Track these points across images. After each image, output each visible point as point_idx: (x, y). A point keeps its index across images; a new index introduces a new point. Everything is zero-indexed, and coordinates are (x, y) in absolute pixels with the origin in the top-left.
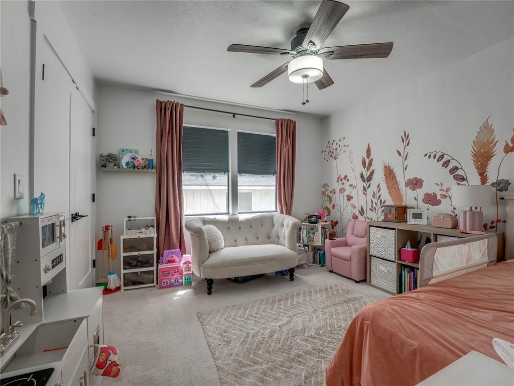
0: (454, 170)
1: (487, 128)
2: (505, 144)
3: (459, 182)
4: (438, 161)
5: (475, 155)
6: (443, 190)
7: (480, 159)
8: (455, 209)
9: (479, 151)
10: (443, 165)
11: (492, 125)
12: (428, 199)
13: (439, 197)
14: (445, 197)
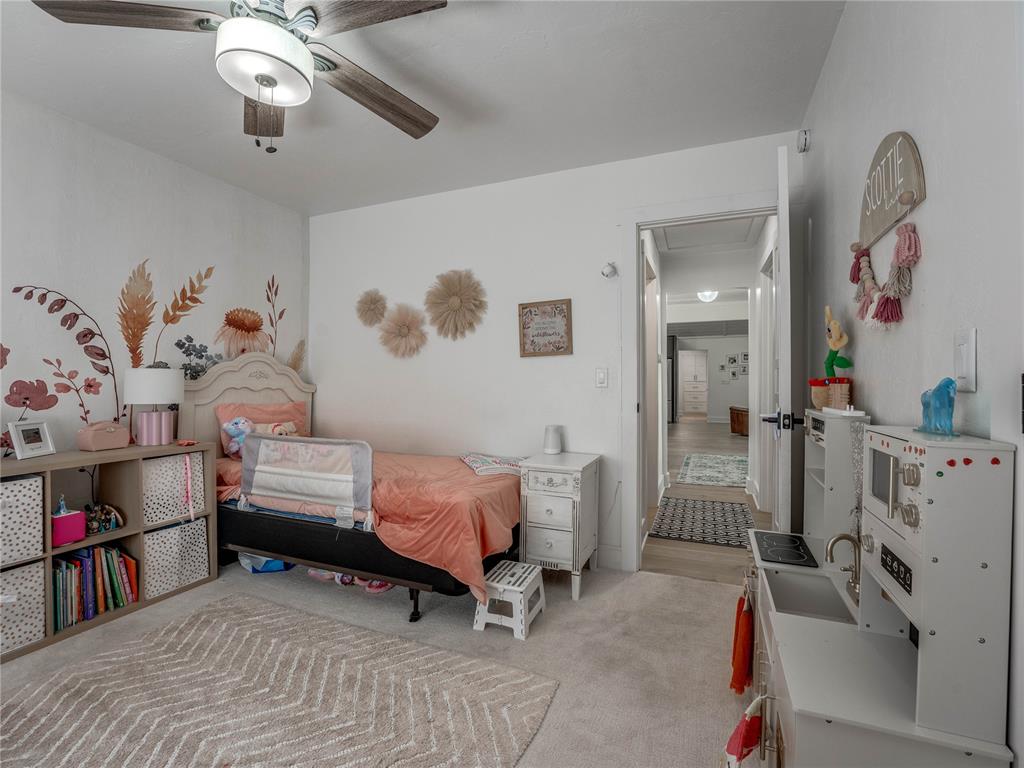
0: (85, 336)
1: (141, 276)
2: (165, 309)
3: (96, 361)
4: (51, 310)
5: (124, 316)
6: (62, 376)
7: (132, 326)
8: (87, 412)
9: (131, 309)
10: (64, 322)
11: (149, 274)
12: (24, 396)
13: (51, 391)
14: (67, 389)
